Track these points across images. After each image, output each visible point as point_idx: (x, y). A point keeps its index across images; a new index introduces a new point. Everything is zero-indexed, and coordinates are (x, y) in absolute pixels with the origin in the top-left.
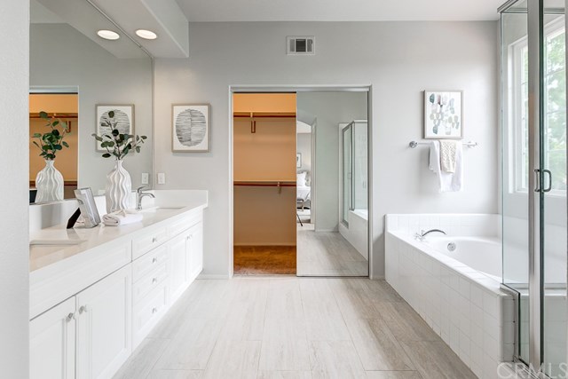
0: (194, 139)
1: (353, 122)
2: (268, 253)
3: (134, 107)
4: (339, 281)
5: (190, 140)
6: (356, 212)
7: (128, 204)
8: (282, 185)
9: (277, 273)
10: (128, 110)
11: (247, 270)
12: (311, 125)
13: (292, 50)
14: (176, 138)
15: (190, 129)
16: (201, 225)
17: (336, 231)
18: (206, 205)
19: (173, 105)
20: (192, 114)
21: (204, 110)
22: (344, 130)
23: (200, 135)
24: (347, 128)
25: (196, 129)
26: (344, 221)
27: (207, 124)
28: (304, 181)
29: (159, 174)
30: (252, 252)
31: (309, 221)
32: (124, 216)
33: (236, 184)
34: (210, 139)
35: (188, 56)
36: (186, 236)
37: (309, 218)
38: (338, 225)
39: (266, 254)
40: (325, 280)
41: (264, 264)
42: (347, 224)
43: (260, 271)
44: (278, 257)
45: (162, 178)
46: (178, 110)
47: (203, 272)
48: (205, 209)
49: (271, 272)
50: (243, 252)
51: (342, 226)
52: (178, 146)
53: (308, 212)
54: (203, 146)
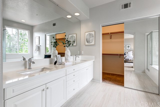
0: (90, 41)
1: (152, 32)
2: (115, 76)
3: (76, 34)
4: (143, 93)
5: (90, 42)
6: (153, 66)
7: (69, 59)
8: (120, 55)
9: (117, 84)
10: (75, 35)
11: (107, 81)
12: (134, 35)
13: (122, 8)
14: (86, 41)
15: (89, 39)
16: (92, 66)
17: (144, 72)
18: (94, 60)
19: (85, 33)
20: (90, 34)
21: (93, 33)
22: (147, 36)
23: (92, 40)
24: (149, 34)
25: (91, 39)
26: (147, 69)
27: (94, 37)
28: (132, 54)
29: (82, 51)
30: (110, 75)
31: (132, 67)
32: (66, 62)
33: (103, 54)
34: (95, 41)
35: (89, 18)
36: (86, 69)
37: (133, 66)
38: (145, 70)
39: (114, 77)
40: (136, 91)
41: (113, 80)
42: (149, 70)
43: (111, 82)
44: (118, 78)
45: (83, 52)
46: (87, 34)
47: (93, 79)
48: (93, 61)
49: (115, 83)
50: (107, 75)
51: (147, 71)
52: (87, 44)
53: (132, 64)
54: (93, 43)
